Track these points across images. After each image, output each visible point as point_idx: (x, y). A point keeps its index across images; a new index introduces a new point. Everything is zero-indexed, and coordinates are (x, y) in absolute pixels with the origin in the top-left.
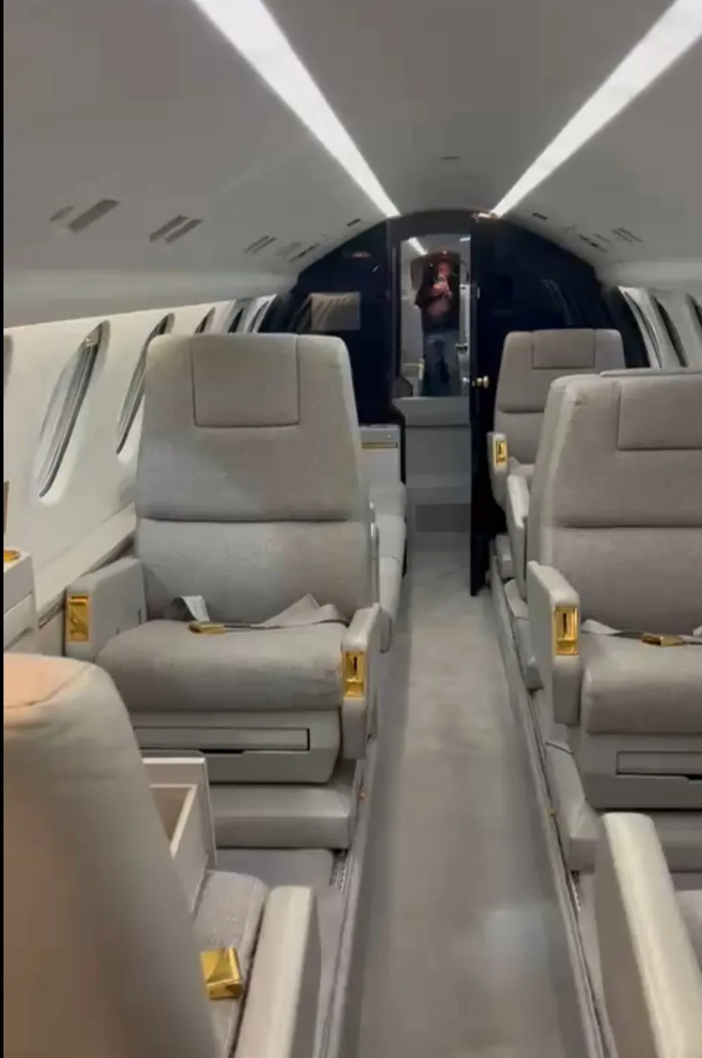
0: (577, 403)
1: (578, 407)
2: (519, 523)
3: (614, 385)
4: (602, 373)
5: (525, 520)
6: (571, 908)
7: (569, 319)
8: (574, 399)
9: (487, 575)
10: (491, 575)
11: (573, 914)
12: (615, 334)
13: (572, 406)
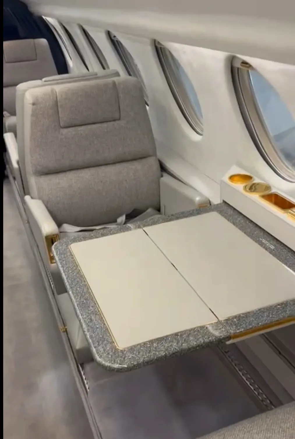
0: (34, 104)
1: (35, 106)
2: (15, 165)
3: (52, 91)
4: (44, 79)
5: (18, 163)
6: (83, 386)
7: (21, 33)
8: (31, 102)
9: (6, 172)
10: (7, 172)
11: (85, 392)
12: (44, 41)
13: (31, 106)
